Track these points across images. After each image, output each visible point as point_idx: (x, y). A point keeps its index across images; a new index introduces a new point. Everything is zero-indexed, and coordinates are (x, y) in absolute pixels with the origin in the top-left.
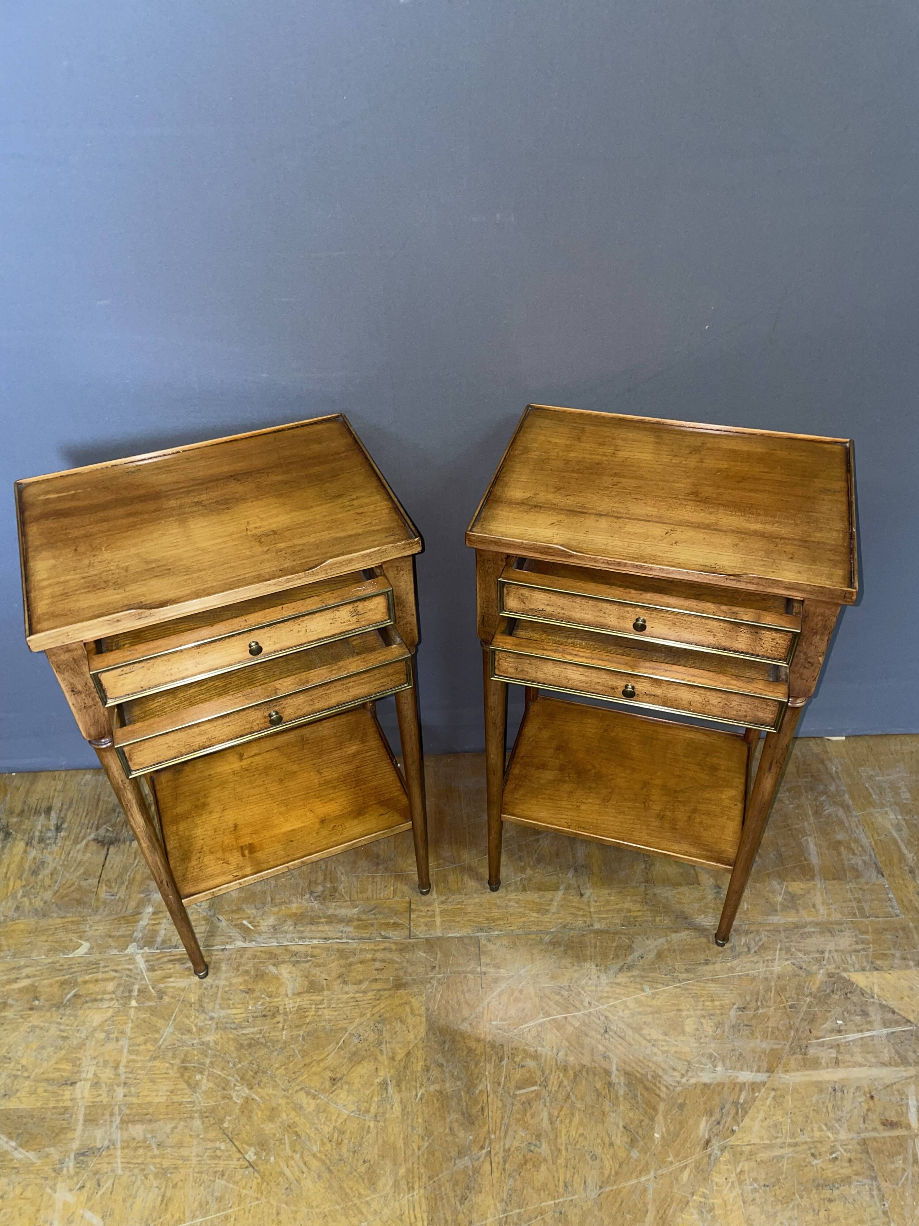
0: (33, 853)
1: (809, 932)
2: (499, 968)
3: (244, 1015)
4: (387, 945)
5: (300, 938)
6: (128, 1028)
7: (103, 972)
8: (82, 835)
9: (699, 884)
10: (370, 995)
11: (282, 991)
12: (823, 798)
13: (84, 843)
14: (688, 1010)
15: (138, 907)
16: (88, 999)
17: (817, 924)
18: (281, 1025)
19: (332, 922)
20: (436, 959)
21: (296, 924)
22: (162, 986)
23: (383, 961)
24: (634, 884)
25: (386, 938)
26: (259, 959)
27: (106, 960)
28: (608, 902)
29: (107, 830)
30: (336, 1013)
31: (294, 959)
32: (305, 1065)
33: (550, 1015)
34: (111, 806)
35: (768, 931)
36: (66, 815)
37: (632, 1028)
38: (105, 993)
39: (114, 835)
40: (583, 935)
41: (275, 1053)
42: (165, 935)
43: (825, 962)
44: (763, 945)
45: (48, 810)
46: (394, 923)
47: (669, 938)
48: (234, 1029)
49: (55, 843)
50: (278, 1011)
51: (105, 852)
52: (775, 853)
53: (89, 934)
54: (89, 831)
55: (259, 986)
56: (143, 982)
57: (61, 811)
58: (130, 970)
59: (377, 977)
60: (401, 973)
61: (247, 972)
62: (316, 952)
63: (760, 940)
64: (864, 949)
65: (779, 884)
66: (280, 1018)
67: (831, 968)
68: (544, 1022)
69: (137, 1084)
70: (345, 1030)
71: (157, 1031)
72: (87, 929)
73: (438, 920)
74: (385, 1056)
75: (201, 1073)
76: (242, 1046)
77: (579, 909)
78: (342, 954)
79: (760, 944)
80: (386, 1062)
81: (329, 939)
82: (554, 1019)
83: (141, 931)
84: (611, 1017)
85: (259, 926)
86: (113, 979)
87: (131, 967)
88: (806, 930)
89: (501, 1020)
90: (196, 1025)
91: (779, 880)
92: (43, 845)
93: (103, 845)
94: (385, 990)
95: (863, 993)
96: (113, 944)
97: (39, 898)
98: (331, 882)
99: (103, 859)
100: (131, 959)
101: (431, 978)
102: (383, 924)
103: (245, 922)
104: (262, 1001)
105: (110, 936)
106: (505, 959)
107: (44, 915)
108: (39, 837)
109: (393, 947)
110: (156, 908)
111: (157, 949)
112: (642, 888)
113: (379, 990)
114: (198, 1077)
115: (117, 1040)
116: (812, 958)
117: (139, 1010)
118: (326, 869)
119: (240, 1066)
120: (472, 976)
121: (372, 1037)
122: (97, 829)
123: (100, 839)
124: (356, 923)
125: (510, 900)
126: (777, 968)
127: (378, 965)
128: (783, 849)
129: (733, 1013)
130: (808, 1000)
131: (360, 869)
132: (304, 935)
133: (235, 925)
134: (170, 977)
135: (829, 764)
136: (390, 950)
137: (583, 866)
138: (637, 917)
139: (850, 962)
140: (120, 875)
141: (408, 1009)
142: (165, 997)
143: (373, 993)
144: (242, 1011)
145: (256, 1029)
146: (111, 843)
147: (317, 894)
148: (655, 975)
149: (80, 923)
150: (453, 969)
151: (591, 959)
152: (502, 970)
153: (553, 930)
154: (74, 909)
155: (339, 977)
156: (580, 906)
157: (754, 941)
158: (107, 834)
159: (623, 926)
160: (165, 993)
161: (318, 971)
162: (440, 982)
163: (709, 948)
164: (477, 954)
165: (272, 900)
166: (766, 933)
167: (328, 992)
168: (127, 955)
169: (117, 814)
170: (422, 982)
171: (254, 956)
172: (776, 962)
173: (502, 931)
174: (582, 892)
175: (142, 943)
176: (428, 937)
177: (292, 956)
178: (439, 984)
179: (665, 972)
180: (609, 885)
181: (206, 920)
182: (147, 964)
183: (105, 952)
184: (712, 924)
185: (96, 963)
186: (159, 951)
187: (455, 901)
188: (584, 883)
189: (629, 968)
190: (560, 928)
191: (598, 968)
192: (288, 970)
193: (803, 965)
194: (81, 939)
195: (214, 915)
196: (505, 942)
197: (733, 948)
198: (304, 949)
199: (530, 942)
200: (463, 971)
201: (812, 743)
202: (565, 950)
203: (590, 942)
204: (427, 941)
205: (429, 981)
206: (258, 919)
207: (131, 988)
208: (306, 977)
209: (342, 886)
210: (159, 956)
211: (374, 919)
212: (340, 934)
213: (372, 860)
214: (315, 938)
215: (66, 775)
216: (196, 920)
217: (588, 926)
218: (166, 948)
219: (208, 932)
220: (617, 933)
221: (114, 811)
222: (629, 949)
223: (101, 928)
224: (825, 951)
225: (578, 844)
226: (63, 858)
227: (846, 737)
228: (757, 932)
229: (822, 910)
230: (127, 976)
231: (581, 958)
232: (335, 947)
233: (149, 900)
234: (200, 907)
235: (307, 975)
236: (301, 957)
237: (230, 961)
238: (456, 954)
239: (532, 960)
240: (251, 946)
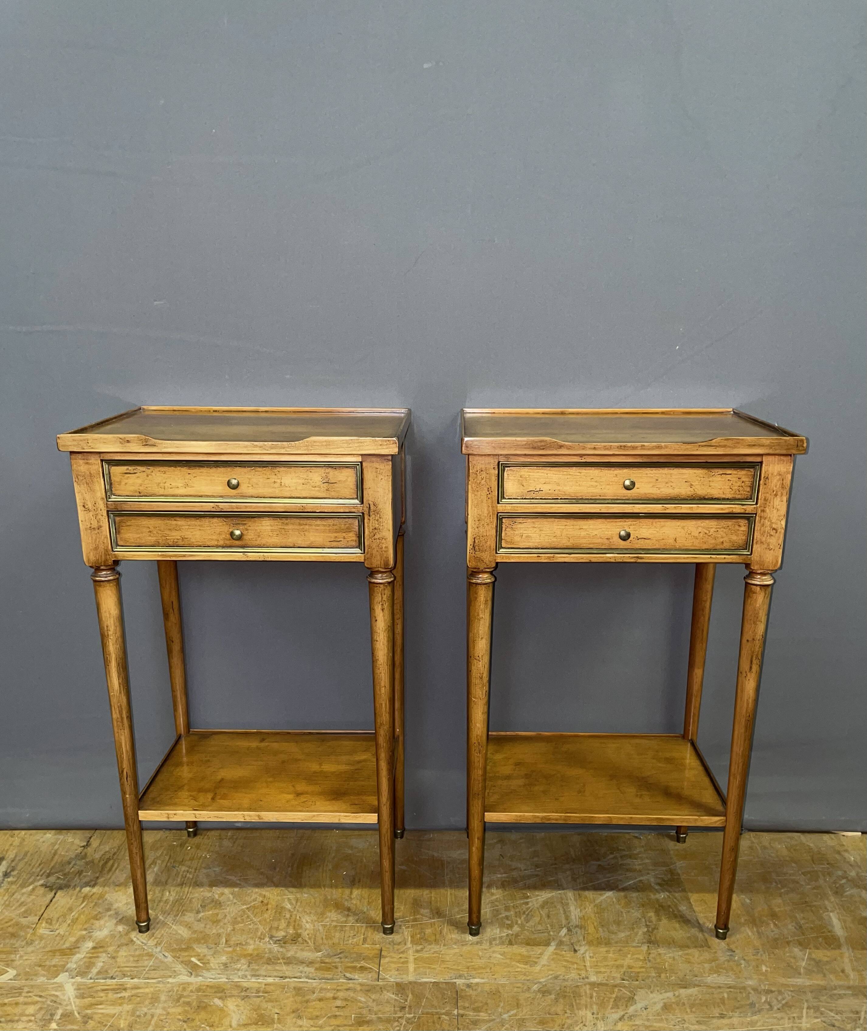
1: (839, 995)
2: (479, 1011)
4: (351, 985)
5: (253, 976)
7: (25, 997)
8: (31, 880)
9: (709, 947)
11: (226, 1022)
12: (844, 881)
13: (31, 887)
15: (77, 941)
17: (849, 988)
19: (291, 963)
20: (406, 1000)
21: (250, 963)
22: (89, 1011)
23: (346, 1000)
24: (634, 944)
25: (351, 979)
26: (204, 992)
27: (32, 986)
28: (605, 959)
29: (59, 878)
31: (243, 994)
34: (67, 859)
35: (791, 991)
36: (17, 865)
38: (22, 1015)
39: (65, 882)
40: (577, 986)
42: (102, 967)
43: (861, 1021)
44: (786, 1003)
45: (0, 860)
46: (361, 967)
47: (677, 993)
51: (51, 895)
52: (794, 924)
53: (17, 963)
54: (38, 878)
55: (200, 1017)
56: (69, 1007)
57: (13, 861)
58: (57, 996)
59: (338, 1013)
60: (364, 1011)
61: (188, 1004)
62: (269, 989)
63: (783, 999)
65: (801, 951)
72: (17, 958)
73: (411, 967)
77: (573, 963)
78: (298, 991)
79: (784, 1002)
81: (286, 977)
83: (76, 963)
85: (209, 963)
86: (37, 1002)
87: (57, 993)
88: (835, 992)
91: (801, 948)
93: (51, 890)
94: (345, 1025)
96: (43, 972)
98: (294, 929)
99: (48, 901)
100: (60, 987)
101: (400, 1017)
102: (348, 967)
103: (193, 959)
105: (40, 966)
106: (487, 1004)
109: (359, 988)
110: (97, 943)
111: (91, 979)
112: (645, 948)
113: (338, 1026)
116: (847, 1018)
118: (290, 918)
120: (447, 1018)
122: (49, 876)
123: (48, 885)
124: (317, 965)
125: (494, 952)
126: (805, 1024)
127: (339, 1003)
128: (802, 922)
131: (328, 919)
132: (257, 973)
133: (182, 962)
134: (101, 1004)
135: (846, 855)
136: (355, 990)
137: (577, 926)
138: (638, 973)
140: (64, 916)
142: (90, 1021)
143: (331, 1028)
146: (61, 888)
147: (278, 939)
148: (661, 1025)
149: (10, 953)
150: (425, 1011)
151: (586, 1007)
152: (482, 1014)
153: (542, 980)
154: (7, 941)
155: (293, 1012)
156: (574, 960)
157: (777, 1000)
158: (58, 881)
159: (624, 980)
160: (91, 1018)
161: (270, 1005)
162: (408, 1021)
163: (724, 1003)
164: (455, 998)
165: (226, 941)
166: (790, 993)
167: (279, 1026)
168: (56, 983)
169: (71, 866)
170: (388, 1021)
171: (199, 990)
172: (804, 1019)
173: (483, 979)
174: (577, 948)
175: (74, 973)
176: (398, 980)
177: (242, 992)
178: (408, 1023)
179: (673, 1023)
180: (606, 944)
181: (150, 955)
182: (76, 992)
183: (32, 980)
184: (726, 982)
185: (20, 988)
186: (92, 981)
187: (432, 951)
188: (579, 941)
189: (630, 1018)
190: (551, 979)
191: (595, 1016)
192: (235, 1004)
193: (837, 1024)
194: (8, 967)
195: (160, 952)
196: (487, 988)
197: (752, 1005)
198: (257, 985)
199: (516, 989)
200: (437, 1013)
201: (826, 837)
202: (556, 999)
203: (586, 992)
204: (398, 984)
205: (397, 1020)
206: (209, 957)
207: (53, 1012)
208: (256, 1011)
209: (306, 933)
210: (90, 986)
211: (339, 962)
212: (299, 974)
213: (341, 912)
214: (270, 977)
215: (25, 834)
216: (139, 955)
217: (583, 978)
218: (100, 979)
219: (151, 966)
220: (615, 986)
221: (69, 863)
222: (631, 1000)
223: (33, 958)
224: (861, 1011)
225: (572, 908)
226: (5, 898)
227: (863, 833)
228: (780, 992)
229: (852, 975)
230: (52, 1001)
231: (575, 1007)
232: (292, 985)
233: (90, 937)
234: (145, 944)
235: (257, 1009)
236: (252, 993)
237: (171, 993)
238: (429, 997)
239: (518, 1005)
240: (195, 980)
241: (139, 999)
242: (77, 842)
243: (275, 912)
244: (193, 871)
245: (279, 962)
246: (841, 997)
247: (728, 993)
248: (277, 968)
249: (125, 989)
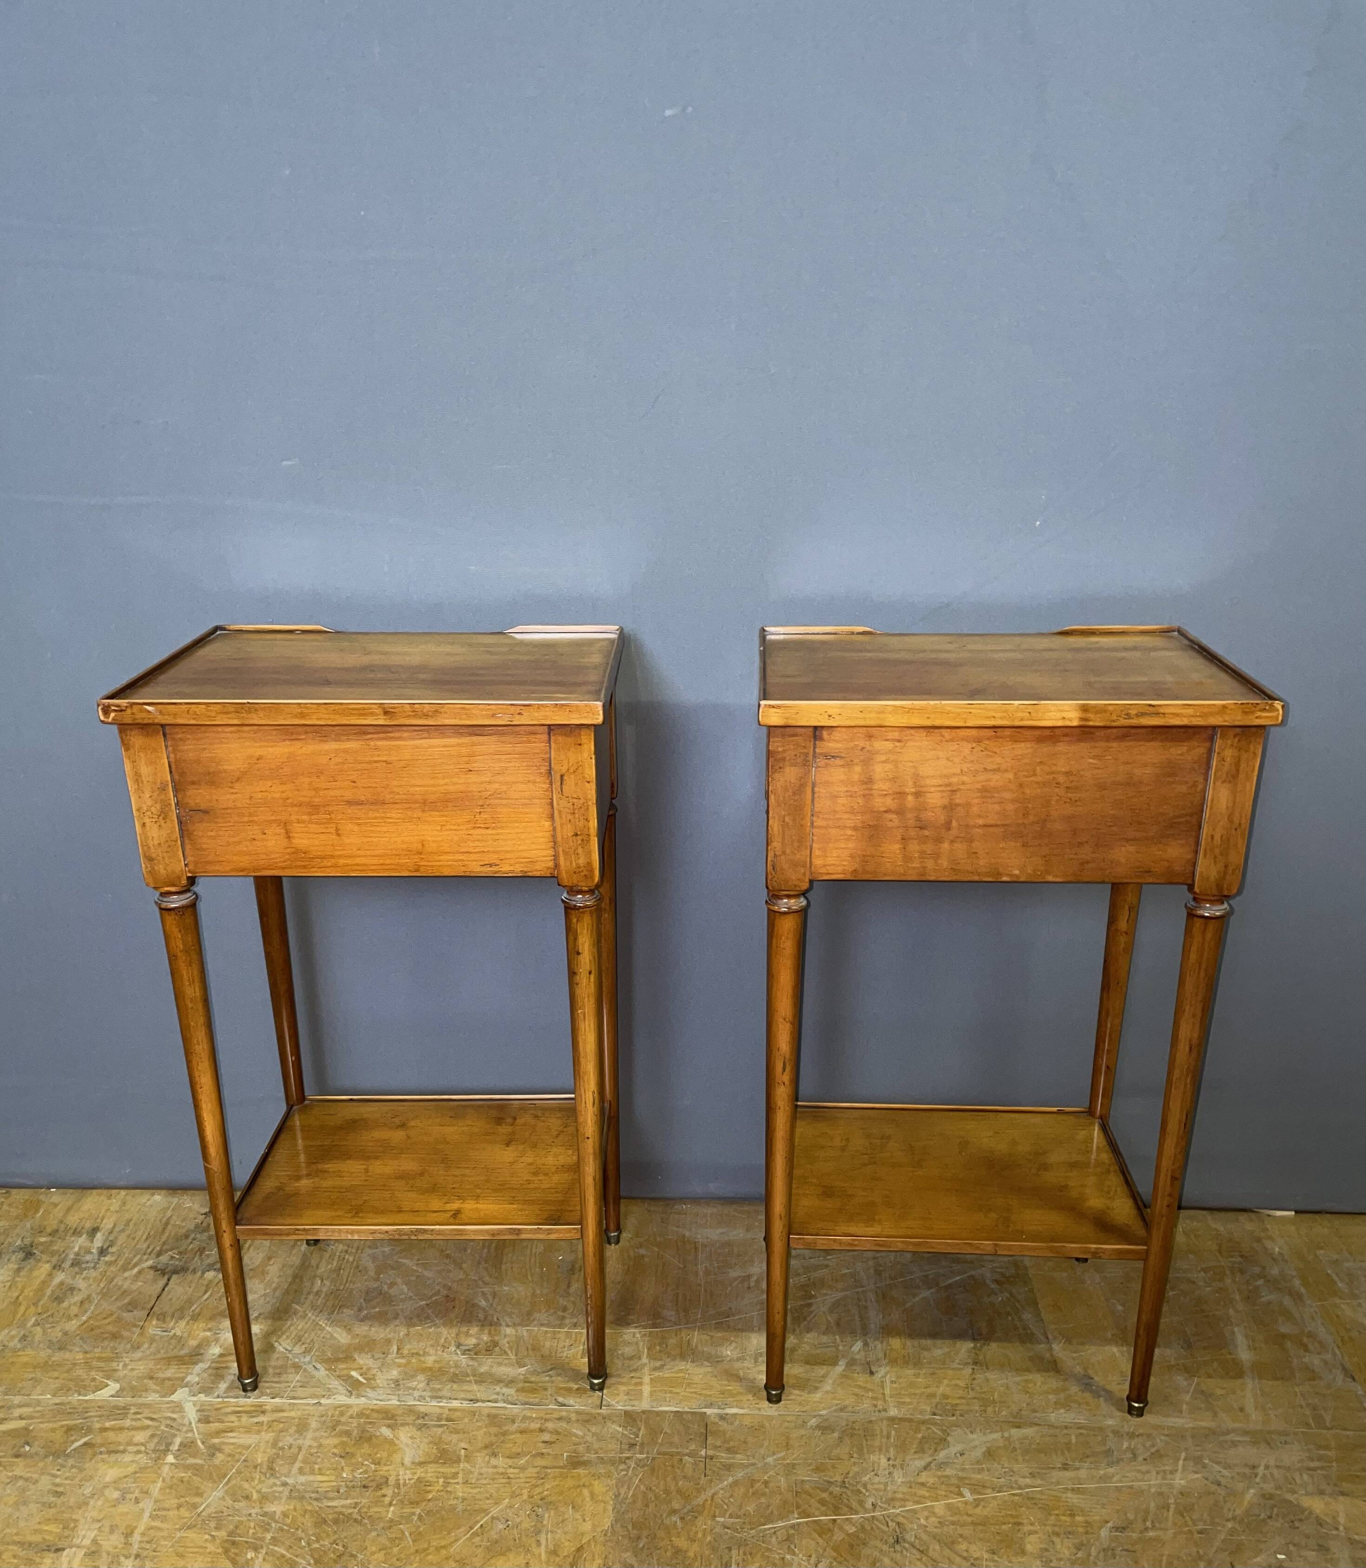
0: (60, 1277)
1: (1232, 1442)
2: (735, 1453)
3: (335, 1484)
4: (564, 1414)
5: (432, 1397)
6: (156, 1489)
7: (133, 1420)
10: (531, 1471)
11: (397, 1458)
12: (1260, 1282)
13: (136, 1270)
14: (1032, 1524)
15: (199, 1346)
16: (103, 1449)
17: (1246, 1433)
18: (387, 1500)
19: (484, 1382)
20: (637, 1435)
21: (429, 1380)
22: (216, 1441)
23: (557, 1433)
24: (955, 1365)
25: (564, 1405)
26: (368, 1418)
27: (141, 1405)
28: (912, 1385)
29: (172, 1257)
30: (475, 1491)
31: (420, 1421)
32: (417, 1551)
33: (809, 1516)
34: (184, 1231)
35: (1166, 1435)
36: (116, 1238)
37: (939, 1541)
38: (129, 1443)
39: (181, 1263)
40: (871, 1422)
41: (374, 1534)
42: (233, 1382)
43: (1258, 1480)
44: (1158, 1451)
45: (94, 1230)
46: (579, 1388)
47: (1006, 1435)
48: (316, 1499)
49: (94, 1268)
50: (387, 1482)
51: (162, 1282)
52: (1181, 1342)
53: (121, 1374)
54: (145, 1257)
55: (363, 1451)
56: (190, 1435)
57: (111, 1232)
58: (174, 1419)
59: (544, 1451)
60: (581, 1448)
61: (348, 1433)
62: (454, 1415)
63: (1153, 1446)
64: (1322, 1468)
65: (1186, 1379)
66: (389, 1491)
67: (1269, 1487)
68: (799, 1524)
69: (155, 1557)
70: (486, 1512)
71: (199, 1494)
72: (120, 1367)
73: (646, 1389)
74: (543, 1547)
75: (256, 1549)
76: (325, 1521)
77: (867, 1390)
78: (493, 1419)
79: (1153, 1450)
80: (543, 1557)
81: (477, 1401)
82: (815, 1521)
83: (198, 1375)
84: (908, 1526)
85: (374, 1379)
86: (148, 1427)
87: (174, 1416)
88: (1229, 1437)
89: (731, 1516)
90: (259, 1492)
91: (1186, 1375)
92: (76, 1269)
93: (164, 1274)
94: (554, 1467)
95: (1320, 1523)
96: (155, 1387)
97: (58, 1329)
98: (490, 1333)
99: (159, 1290)
100: (178, 1407)
101: (628, 1458)
102: (561, 1388)
103: (354, 1373)
104: (365, 1468)
105: (151, 1378)
106: (745, 1442)
107: (60, 1349)
108: (74, 1259)
109: (573, 1417)
110: (225, 1349)
111: (218, 1397)
112: (968, 1370)
113: (545, 1468)
114: (250, 1555)
115: (137, 1501)
116: (1238, 1474)
117: (176, 1467)
119: (317, 1545)
120: (690, 1460)
121: (527, 1524)
122: (159, 1254)
123: (159, 1267)
124: (521, 1385)
126: (1179, 1481)
127: (546, 1437)
128: (1193, 1339)
129: (1104, 1533)
130: (1230, 1525)
131: (536, 1322)
132: (440, 1394)
133: (339, 1377)
134: (231, 1431)
135: (1268, 1244)
136: (569, 1421)
138: (957, 1405)
139: (1298, 1481)
140: (181, 1309)
141: (586, 1492)
142: (218, 1455)
143: (535, 1470)
144: (333, 1478)
145: (349, 1501)
146: (175, 1272)
147: (467, 1348)
148: (979, 1476)
149: (111, 1360)
150: (663, 1449)
151: (880, 1450)
152: (738, 1456)
153: (823, 1412)
154: (106, 1343)
155: (486, 1447)
156: (869, 1386)
157: (1144, 1446)
158: (171, 1262)
159: (935, 1414)
160: (220, 1450)
161: (454, 1438)
162: (640, 1464)
163: (1069, 1450)
164: (702, 1433)
165: (398, 1349)
166: (1162, 1438)
167: (467, 1465)
168: (172, 1402)
169: (190, 1240)
170: (612, 1462)
171: (361, 1415)
172: (1178, 1475)
173: (743, 1408)
174: (874, 1370)
175: (196, 1388)
176: (628, 1408)
177: (418, 1418)
178: (638, 1466)
179: (997, 1474)
180: (915, 1365)
181: (297, 1367)
182: (199, 1413)
183: (140, 1396)
184: (1077, 1421)
185: (124, 1408)
186: (220, 1400)
187: (676, 1368)
188: (878, 1360)
189: (941, 1466)
190: (835, 1411)
191: (891, 1462)
192: (409, 1435)
193: (1223, 1481)
194: (108, 1379)
195: (310, 1363)
196: (747, 1422)
197: (1108, 1452)
198: (438, 1411)
199: (786, 1424)
200: (678, 1453)
201: (1243, 1217)
202: (840, 1438)
203: (881, 1430)
204: (626, 1413)
205: (623, 1461)
206: (374, 1371)
207: (170, 1441)
208: (436, 1444)
209: (506, 1340)
210: (219, 1406)
211: (548, 1382)
212: (494, 1397)
213: (555, 1313)
214: (456, 1399)
215: (127, 1194)
216: (281, 1367)
217: (879, 1411)
218: (231, 1397)
219: (298, 1381)
220: (924, 1422)
221: (187, 1237)
222: (943, 1442)
223: (142, 1367)
224: (1259, 1466)
225: (872, 1313)
226: (102, 1285)
227: (1296, 1212)
228: (1149, 1436)
229: (1255, 1416)
230: (167, 1426)
231: (865, 1451)
232: (486, 1412)
233: (217, 1340)
234: (290, 1351)
235: (437, 1442)
236: (432, 1420)
237: (324, 1418)
238: (669, 1431)
239: (788, 1446)
240: (358, 1402)
241: (282, 1425)
242: (196, 1207)
243: (465, 1311)
244: (354, 1250)
245: (468, 1379)
246: (1234, 1444)
247: (1076, 1436)
248: (465, 1388)
249: (263, 1412)
